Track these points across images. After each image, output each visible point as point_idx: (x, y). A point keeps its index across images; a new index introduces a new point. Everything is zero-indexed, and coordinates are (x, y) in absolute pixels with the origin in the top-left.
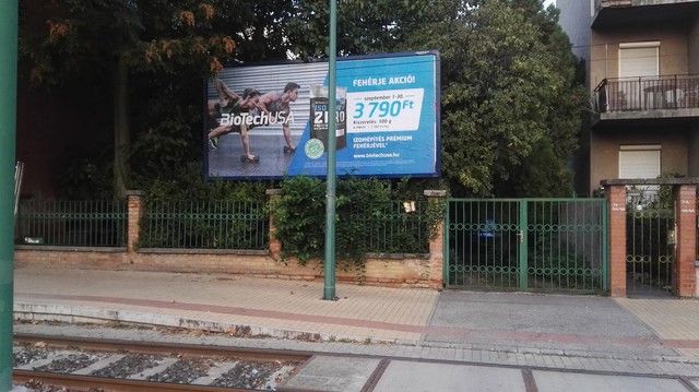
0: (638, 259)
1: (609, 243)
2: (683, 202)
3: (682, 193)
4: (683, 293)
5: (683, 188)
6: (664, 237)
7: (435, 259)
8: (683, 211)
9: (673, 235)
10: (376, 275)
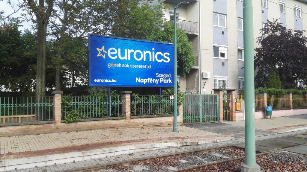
0: (225, 111)
1: (219, 107)
3: (233, 93)
4: (234, 120)
8: (233, 98)
9: (230, 104)
10: (164, 123)
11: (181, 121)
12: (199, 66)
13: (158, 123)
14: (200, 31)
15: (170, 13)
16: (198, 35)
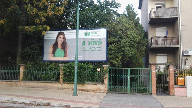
0: (159, 85)
1: (151, 80)
3: (170, 67)
4: (171, 94)
6: (166, 79)
7: (106, 84)
8: (171, 72)
9: (168, 78)
10: (89, 89)
11: (106, 89)
12: (179, 44)
13: (85, 89)
14: (179, 14)
15: (156, 4)
16: (178, 18)
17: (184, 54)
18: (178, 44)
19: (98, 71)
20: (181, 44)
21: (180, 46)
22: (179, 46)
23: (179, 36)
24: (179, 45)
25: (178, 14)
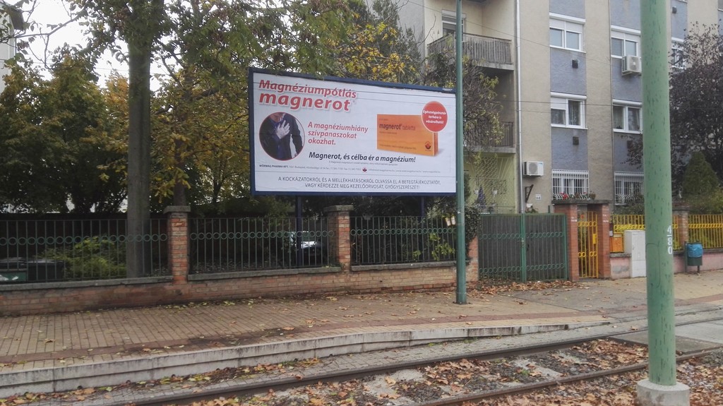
2: (604, 215)
3: (603, 209)
4: (605, 276)
5: (604, 206)
7: (473, 264)
8: (604, 221)
10: (432, 282)
11: (473, 280)
12: (515, 145)
13: (419, 283)
14: (517, 62)
15: (444, 18)
16: (512, 71)
17: (529, 173)
18: (511, 145)
19: (449, 224)
20: (518, 146)
21: (518, 149)
22: (514, 150)
23: (516, 124)
24: (512, 147)
25: (513, 60)
